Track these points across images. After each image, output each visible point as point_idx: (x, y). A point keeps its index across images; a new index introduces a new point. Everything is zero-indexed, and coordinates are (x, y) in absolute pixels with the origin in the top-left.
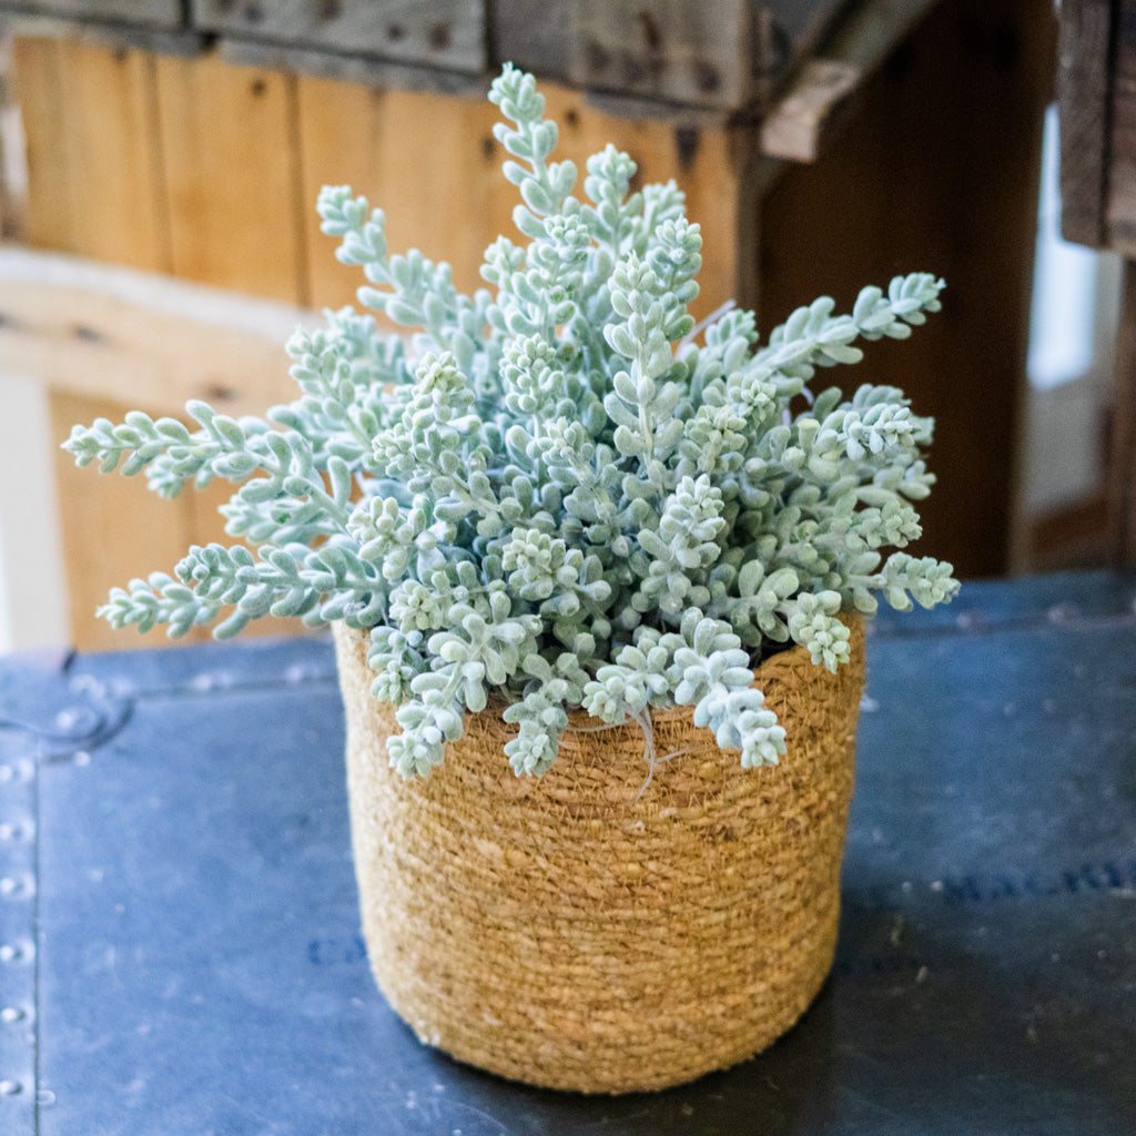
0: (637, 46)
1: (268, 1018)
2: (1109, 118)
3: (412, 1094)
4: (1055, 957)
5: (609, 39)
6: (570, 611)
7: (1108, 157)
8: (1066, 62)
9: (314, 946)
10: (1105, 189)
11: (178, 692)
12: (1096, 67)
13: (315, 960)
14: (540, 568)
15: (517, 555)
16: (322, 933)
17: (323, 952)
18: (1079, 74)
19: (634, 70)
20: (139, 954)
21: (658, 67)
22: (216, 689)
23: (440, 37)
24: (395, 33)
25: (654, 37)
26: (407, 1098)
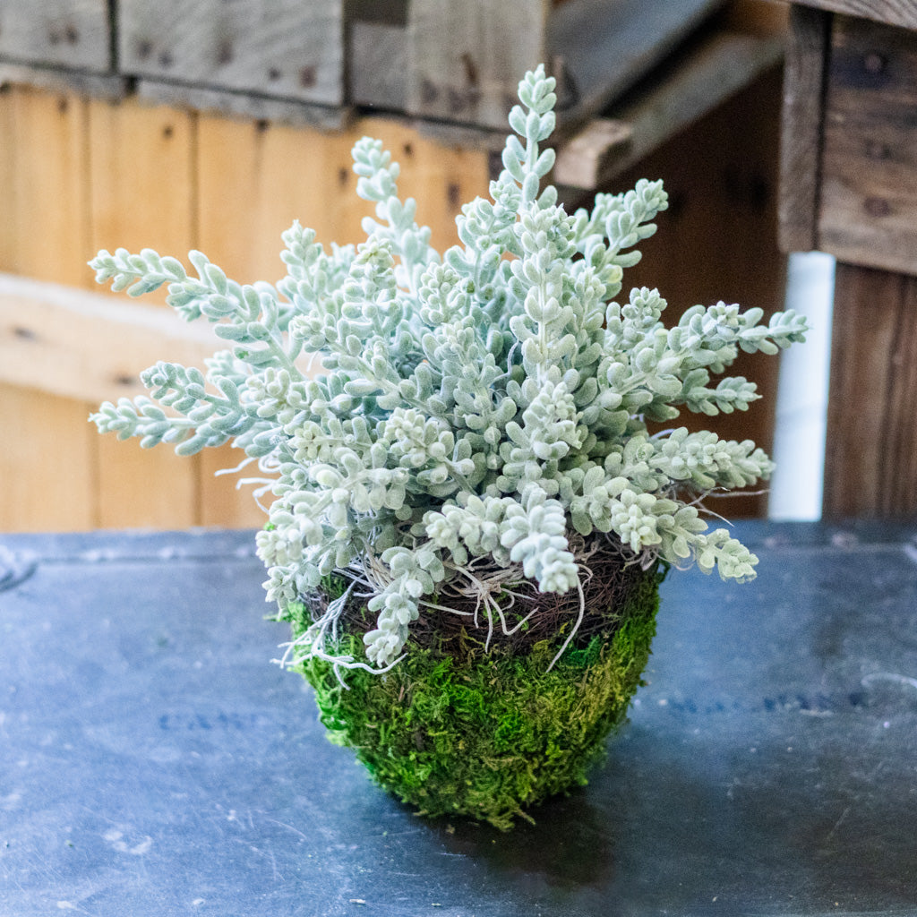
0: (459, 81)
1: (122, 761)
2: (821, 143)
3: (232, 812)
4: (753, 750)
5: (438, 77)
6: (439, 479)
7: (820, 176)
8: (789, 99)
9: (164, 720)
10: (817, 202)
11: (72, 561)
12: (812, 102)
13: (164, 727)
14: (416, 442)
15: (396, 429)
16: (171, 711)
17: (170, 723)
18: (799, 109)
19: (456, 102)
20: (24, 717)
21: (474, 99)
22: (102, 560)
23: (308, 78)
24: (274, 75)
25: (472, 75)
26: (228, 814)
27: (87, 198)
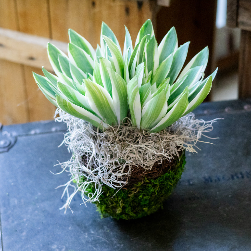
1: (53, 216)
11: (27, 135)
17: (64, 199)
22: (36, 134)
26: (85, 235)
27: (16, 6)
